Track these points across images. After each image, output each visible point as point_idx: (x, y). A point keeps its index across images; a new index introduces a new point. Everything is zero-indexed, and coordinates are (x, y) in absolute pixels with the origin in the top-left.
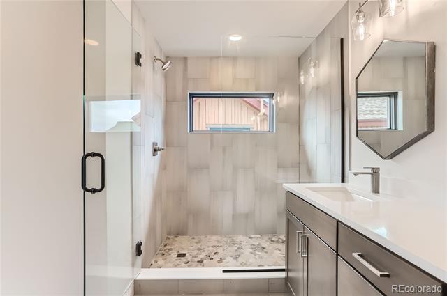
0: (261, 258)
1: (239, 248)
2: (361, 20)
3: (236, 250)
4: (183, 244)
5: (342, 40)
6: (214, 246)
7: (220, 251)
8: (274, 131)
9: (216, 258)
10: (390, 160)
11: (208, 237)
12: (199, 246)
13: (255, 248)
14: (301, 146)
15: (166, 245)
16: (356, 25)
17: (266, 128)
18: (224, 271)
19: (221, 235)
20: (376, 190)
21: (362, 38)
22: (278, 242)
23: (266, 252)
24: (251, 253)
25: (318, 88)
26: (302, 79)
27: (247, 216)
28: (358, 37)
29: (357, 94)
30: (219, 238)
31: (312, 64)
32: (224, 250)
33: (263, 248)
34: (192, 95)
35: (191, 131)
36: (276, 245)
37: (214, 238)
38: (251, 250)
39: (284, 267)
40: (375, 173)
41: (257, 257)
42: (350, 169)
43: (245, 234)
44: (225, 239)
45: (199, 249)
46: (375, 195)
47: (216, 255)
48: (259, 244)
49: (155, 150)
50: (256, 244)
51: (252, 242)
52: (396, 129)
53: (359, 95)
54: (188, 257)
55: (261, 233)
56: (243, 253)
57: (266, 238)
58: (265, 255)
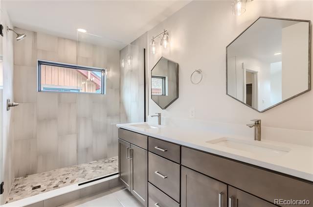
0: (100, 173)
1: (84, 171)
2: (154, 45)
3: (82, 173)
4: (35, 180)
5: (145, 49)
6: (63, 175)
7: (70, 176)
8: (105, 94)
9: (68, 181)
10: (164, 110)
11: (57, 170)
12: (51, 177)
13: (95, 169)
14: (121, 103)
15: (17, 185)
16: (152, 46)
17: (99, 91)
18: (79, 185)
19: (68, 166)
20: (160, 124)
21: (154, 53)
22: (109, 162)
23: (103, 169)
24: (93, 172)
25: (131, 71)
26: (123, 64)
27: (87, 149)
28: (152, 52)
29: (152, 76)
30: (67, 169)
31: (129, 57)
32: (73, 175)
33: (100, 167)
34: (40, 63)
35: (40, 91)
36: (108, 164)
37: (62, 169)
38: (93, 170)
39: (118, 172)
40: (159, 115)
41: (98, 173)
42: (148, 115)
43: (86, 162)
44: (72, 168)
45: (51, 180)
46: (160, 126)
47: (67, 180)
48: (97, 166)
49: (9, 106)
50: (95, 166)
51: (92, 166)
52: (165, 95)
53: (152, 77)
54: (43, 187)
55: (97, 159)
56: (87, 173)
57: (101, 161)
58: (102, 171)
